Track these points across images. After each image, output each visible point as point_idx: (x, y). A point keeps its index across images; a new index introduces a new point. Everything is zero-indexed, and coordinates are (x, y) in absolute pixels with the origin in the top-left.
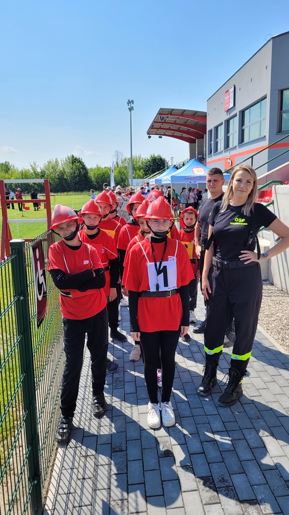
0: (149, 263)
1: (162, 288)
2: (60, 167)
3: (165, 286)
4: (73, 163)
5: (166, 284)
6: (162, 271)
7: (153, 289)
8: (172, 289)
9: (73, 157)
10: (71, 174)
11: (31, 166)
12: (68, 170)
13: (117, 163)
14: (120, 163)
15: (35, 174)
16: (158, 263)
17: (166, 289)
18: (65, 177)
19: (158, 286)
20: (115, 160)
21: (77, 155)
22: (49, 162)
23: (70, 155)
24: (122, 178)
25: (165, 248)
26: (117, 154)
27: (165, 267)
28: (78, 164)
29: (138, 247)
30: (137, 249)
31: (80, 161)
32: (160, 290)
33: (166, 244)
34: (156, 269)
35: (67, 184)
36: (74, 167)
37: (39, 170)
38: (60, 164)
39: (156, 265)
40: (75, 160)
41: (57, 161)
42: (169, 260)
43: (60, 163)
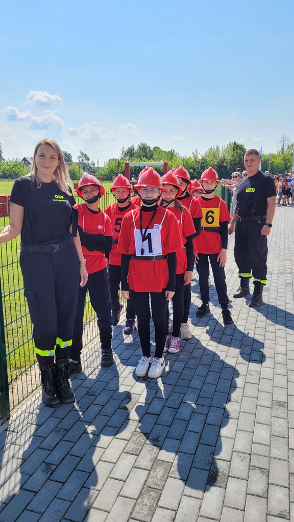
0: (136, 229)
1: (147, 254)
2: (221, 155)
3: (150, 252)
4: (234, 150)
5: (151, 251)
6: (147, 238)
7: (138, 254)
8: (156, 255)
9: (235, 143)
10: (231, 161)
11: (193, 153)
12: (228, 158)
13: (283, 149)
14: (286, 149)
15: (196, 161)
16: (144, 230)
17: (150, 255)
18: (225, 164)
19: (143, 251)
20: (280, 146)
21: (239, 142)
22: (211, 149)
23: (232, 142)
24: (286, 166)
25: (153, 217)
26: (284, 139)
27: (150, 234)
28: (240, 151)
29: (130, 214)
30: (128, 216)
31: (242, 148)
32: (145, 255)
33: (155, 213)
34: (142, 235)
35: (226, 172)
36: (235, 154)
37: (200, 157)
38: (221, 152)
39: (141, 232)
40: (236, 147)
41: (218, 148)
42: (154, 228)
43: (221, 150)
